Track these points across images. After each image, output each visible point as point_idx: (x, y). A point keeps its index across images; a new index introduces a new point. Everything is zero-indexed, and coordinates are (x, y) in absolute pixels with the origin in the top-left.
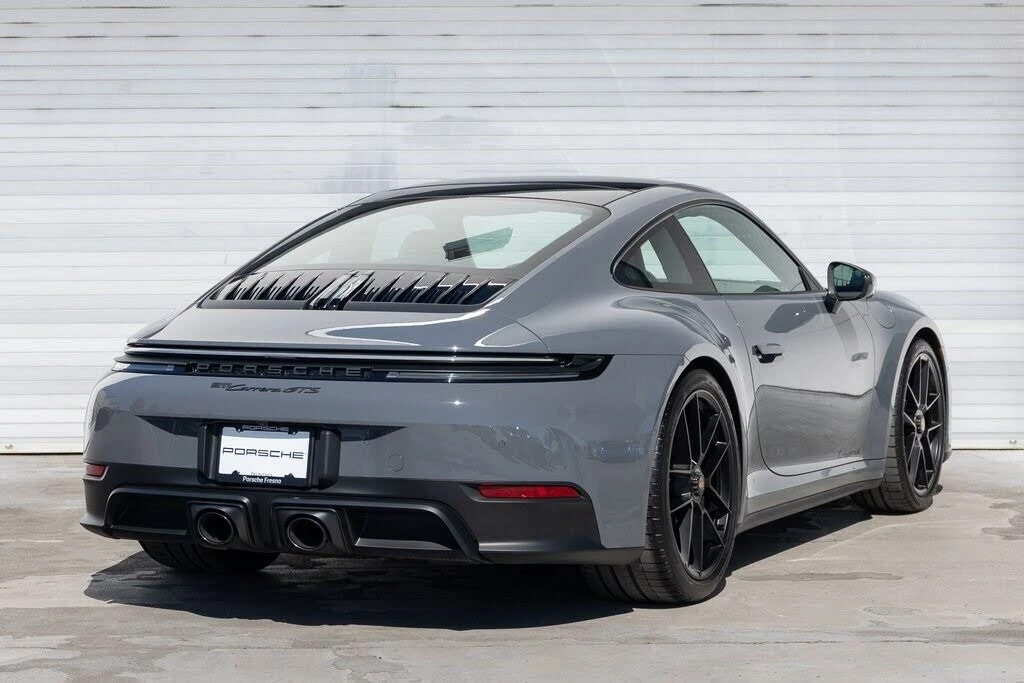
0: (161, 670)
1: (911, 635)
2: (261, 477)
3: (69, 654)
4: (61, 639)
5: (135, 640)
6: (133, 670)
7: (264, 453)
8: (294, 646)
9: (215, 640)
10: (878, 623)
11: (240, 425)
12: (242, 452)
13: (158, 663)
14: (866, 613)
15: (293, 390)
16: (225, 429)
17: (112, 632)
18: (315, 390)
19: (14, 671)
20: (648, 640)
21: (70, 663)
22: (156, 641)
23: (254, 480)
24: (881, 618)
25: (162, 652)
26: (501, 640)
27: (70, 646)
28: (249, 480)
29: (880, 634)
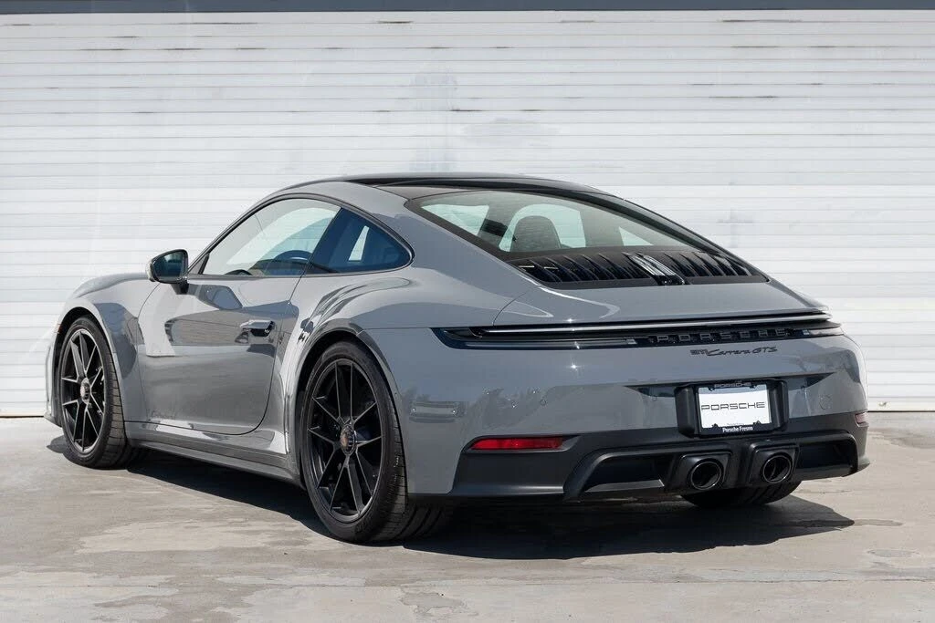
0: (250, 605)
1: (908, 574)
2: (736, 427)
3: (169, 592)
4: (162, 578)
5: (227, 579)
6: (225, 606)
7: (734, 406)
8: (367, 584)
9: (295, 579)
10: (880, 564)
11: (712, 385)
12: (717, 407)
13: (247, 599)
14: (869, 554)
15: (759, 350)
16: (700, 389)
17: (206, 572)
18: (773, 349)
19: (120, 606)
20: (679, 579)
21: (170, 600)
22: (245, 580)
23: (731, 430)
24: (882, 559)
25: (249, 590)
26: (548, 579)
27: (170, 584)
28: (727, 430)
29: (882, 573)
